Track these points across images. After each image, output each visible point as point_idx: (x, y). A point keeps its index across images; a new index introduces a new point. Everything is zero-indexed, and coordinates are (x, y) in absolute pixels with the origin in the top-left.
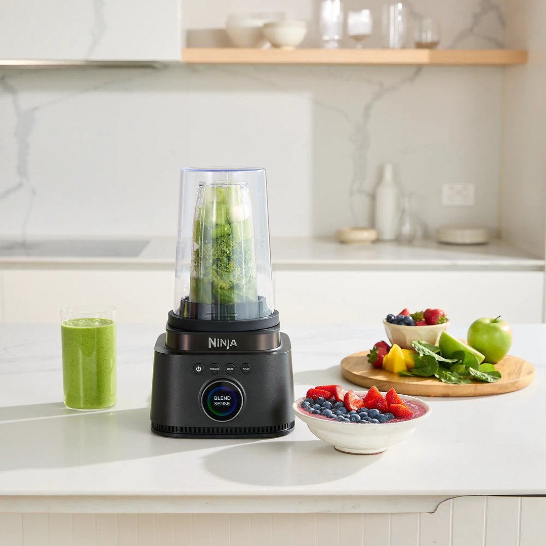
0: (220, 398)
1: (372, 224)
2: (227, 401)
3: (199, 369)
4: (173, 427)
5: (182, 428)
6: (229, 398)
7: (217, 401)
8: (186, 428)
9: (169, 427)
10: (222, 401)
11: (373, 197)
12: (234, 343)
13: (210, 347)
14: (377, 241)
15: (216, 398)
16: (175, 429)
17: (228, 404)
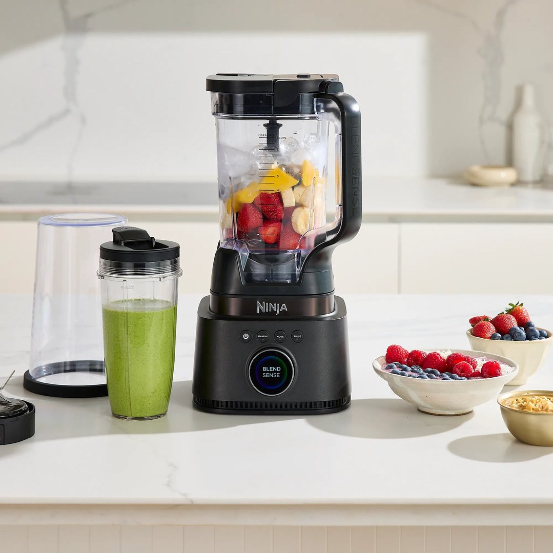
0: (269, 369)
1: (510, 162)
2: (277, 372)
3: (246, 336)
4: (218, 402)
5: (227, 402)
6: (279, 369)
7: (266, 372)
8: (232, 402)
9: (213, 401)
10: (271, 372)
11: (510, 127)
12: (284, 307)
13: (258, 312)
14: (518, 183)
15: (264, 369)
16: (220, 403)
17: (278, 375)
